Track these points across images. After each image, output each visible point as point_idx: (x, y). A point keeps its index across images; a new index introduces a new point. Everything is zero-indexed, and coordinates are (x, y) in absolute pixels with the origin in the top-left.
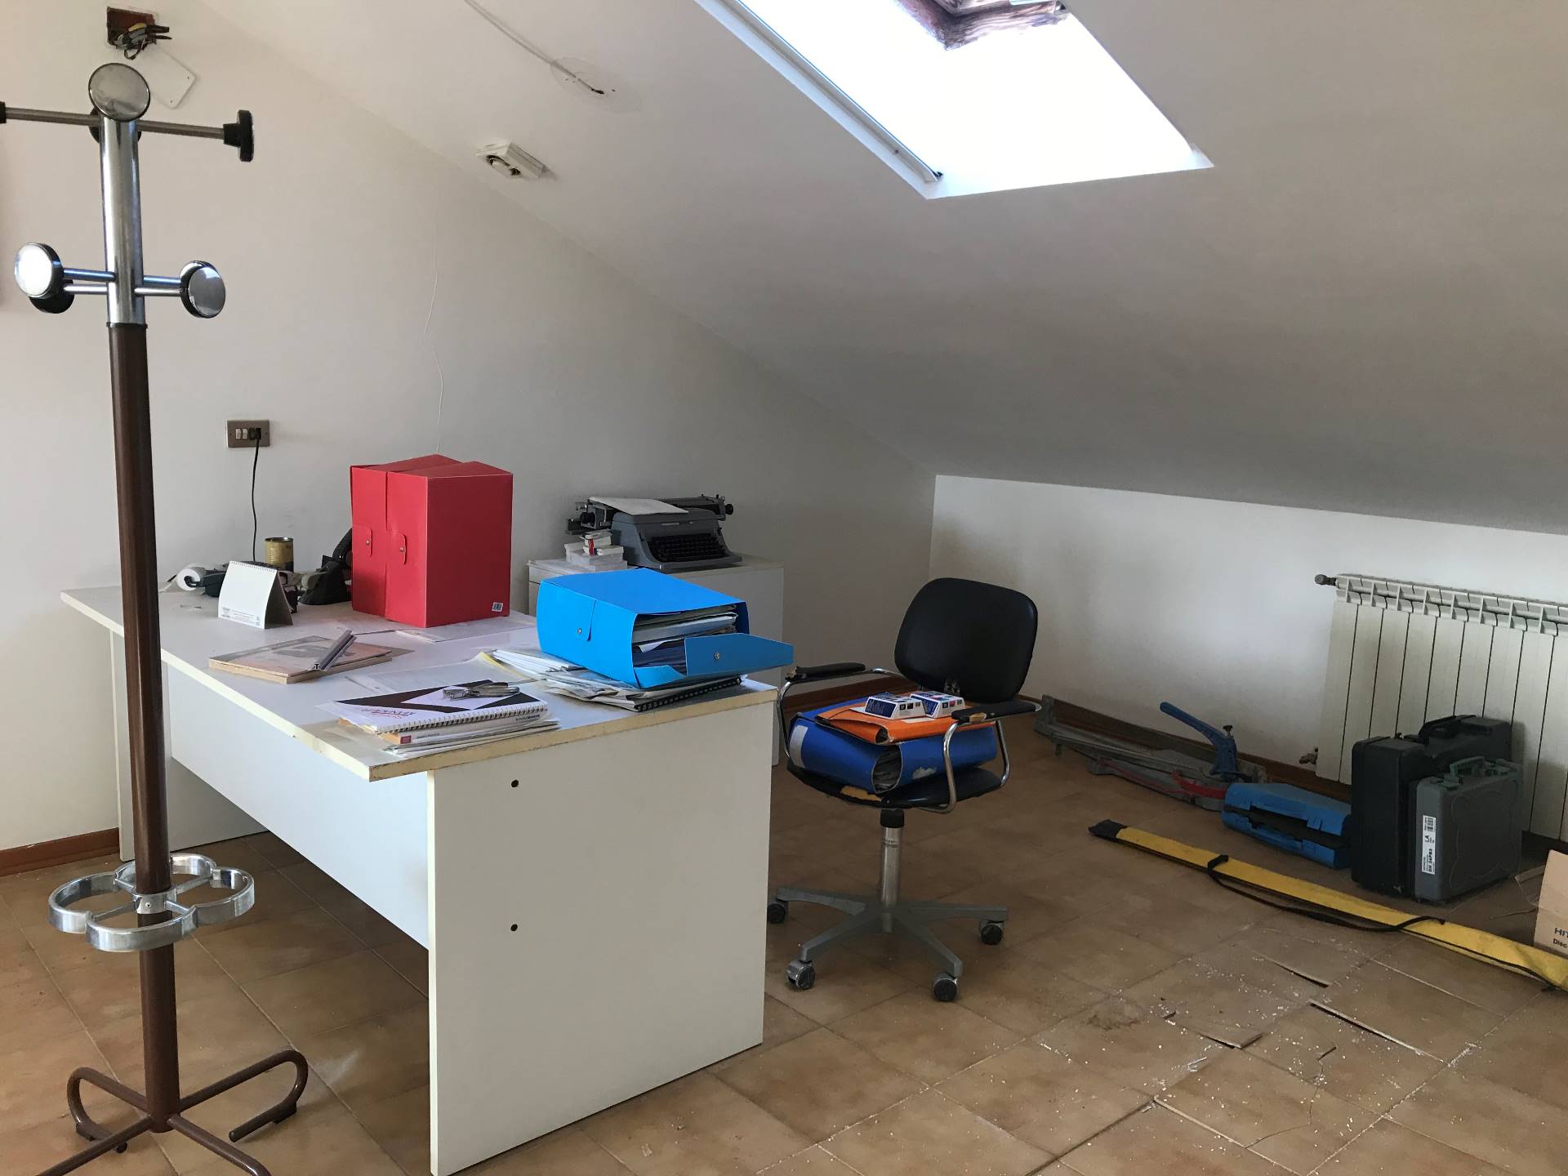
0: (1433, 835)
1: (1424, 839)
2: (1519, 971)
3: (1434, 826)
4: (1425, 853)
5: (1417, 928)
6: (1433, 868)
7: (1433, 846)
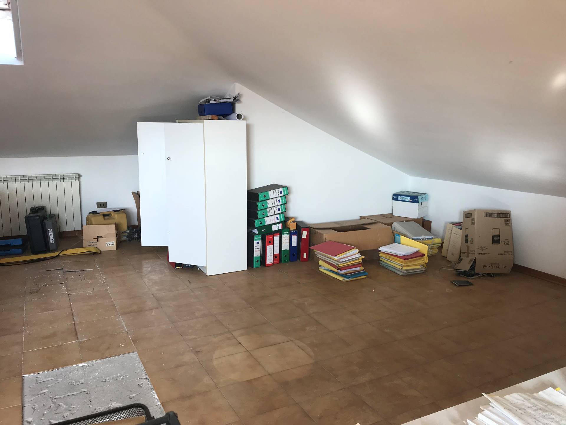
0: (52, 233)
1: (50, 235)
2: (87, 253)
3: (52, 231)
4: (51, 238)
5: (61, 254)
6: (53, 241)
7: (52, 236)
